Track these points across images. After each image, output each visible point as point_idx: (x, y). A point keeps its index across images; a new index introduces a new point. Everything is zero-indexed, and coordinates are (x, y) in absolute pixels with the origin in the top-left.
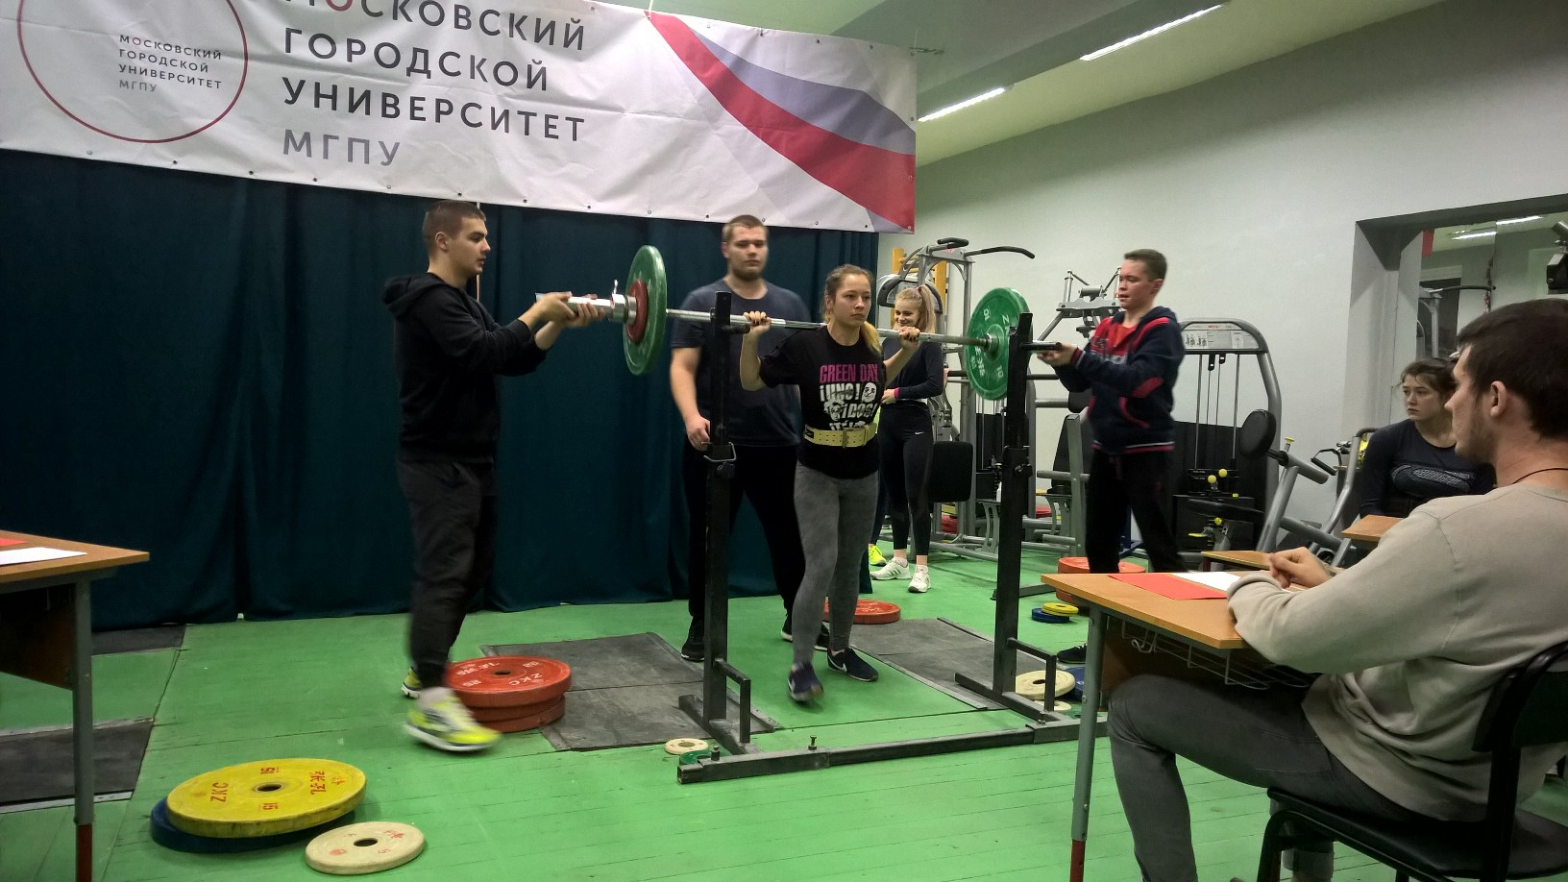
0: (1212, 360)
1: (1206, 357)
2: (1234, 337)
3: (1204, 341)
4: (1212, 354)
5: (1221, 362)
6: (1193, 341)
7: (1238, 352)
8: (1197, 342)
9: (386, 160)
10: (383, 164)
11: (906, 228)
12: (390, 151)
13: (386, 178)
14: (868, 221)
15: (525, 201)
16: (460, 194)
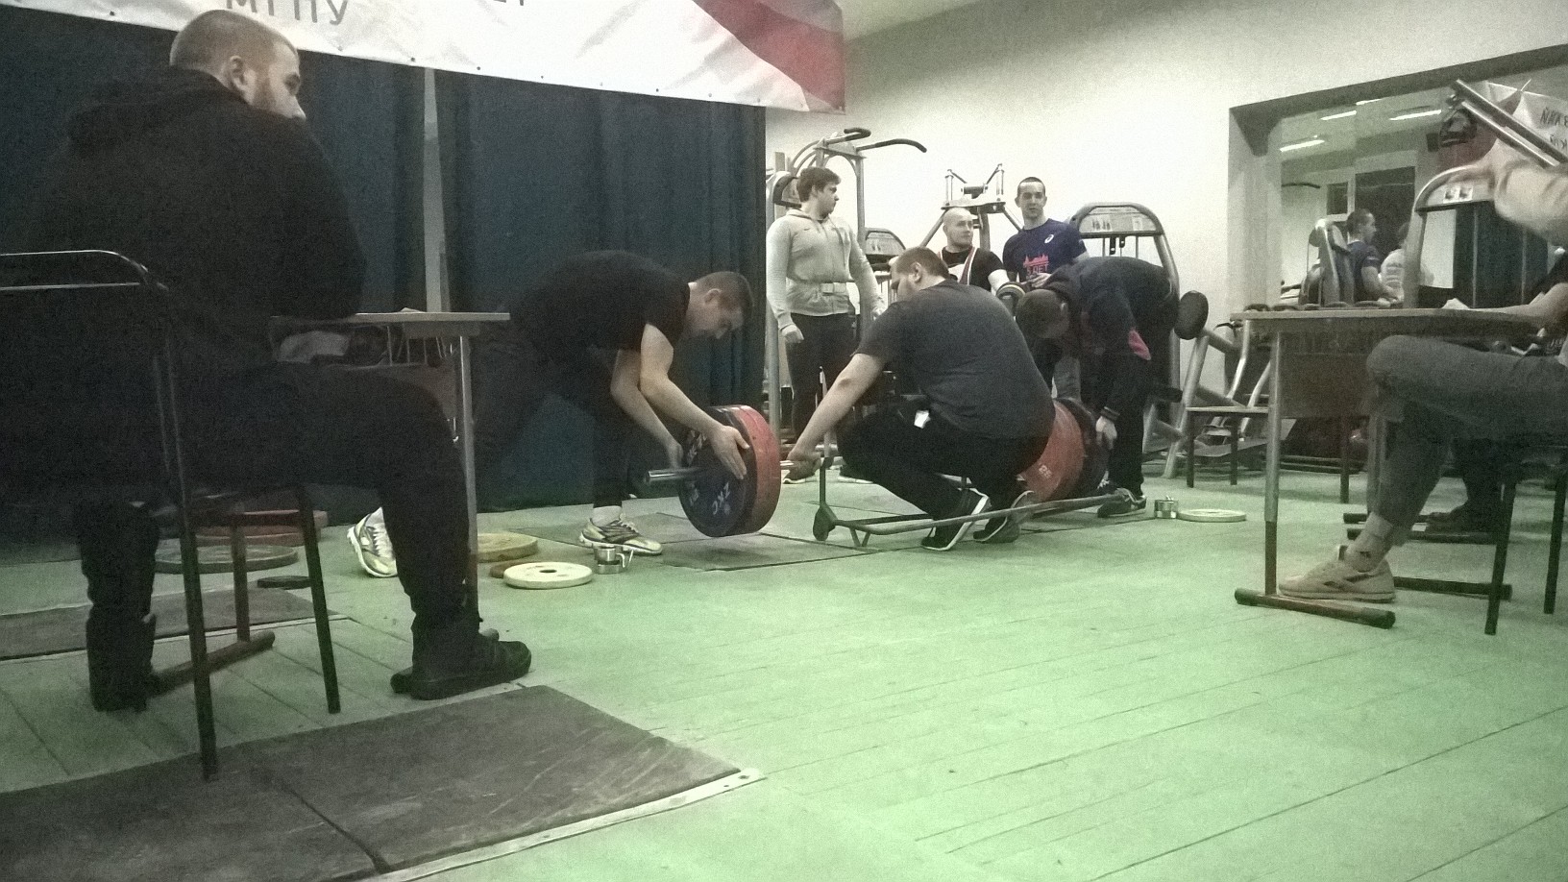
0: (1113, 245)
1: (1108, 240)
2: (1134, 220)
3: (1108, 225)
4: (1113, 237)
5: (1122, 246)
6: (1098, 224)
7: (1138, 235)
8: (1101, 225)
9: (335, 20)
10: (332, 22)
11: (837, 108)
12: (338, 8)
13: (338, 39)
14: (804, 100)
15: (479, 68)
16: (413, 59)
